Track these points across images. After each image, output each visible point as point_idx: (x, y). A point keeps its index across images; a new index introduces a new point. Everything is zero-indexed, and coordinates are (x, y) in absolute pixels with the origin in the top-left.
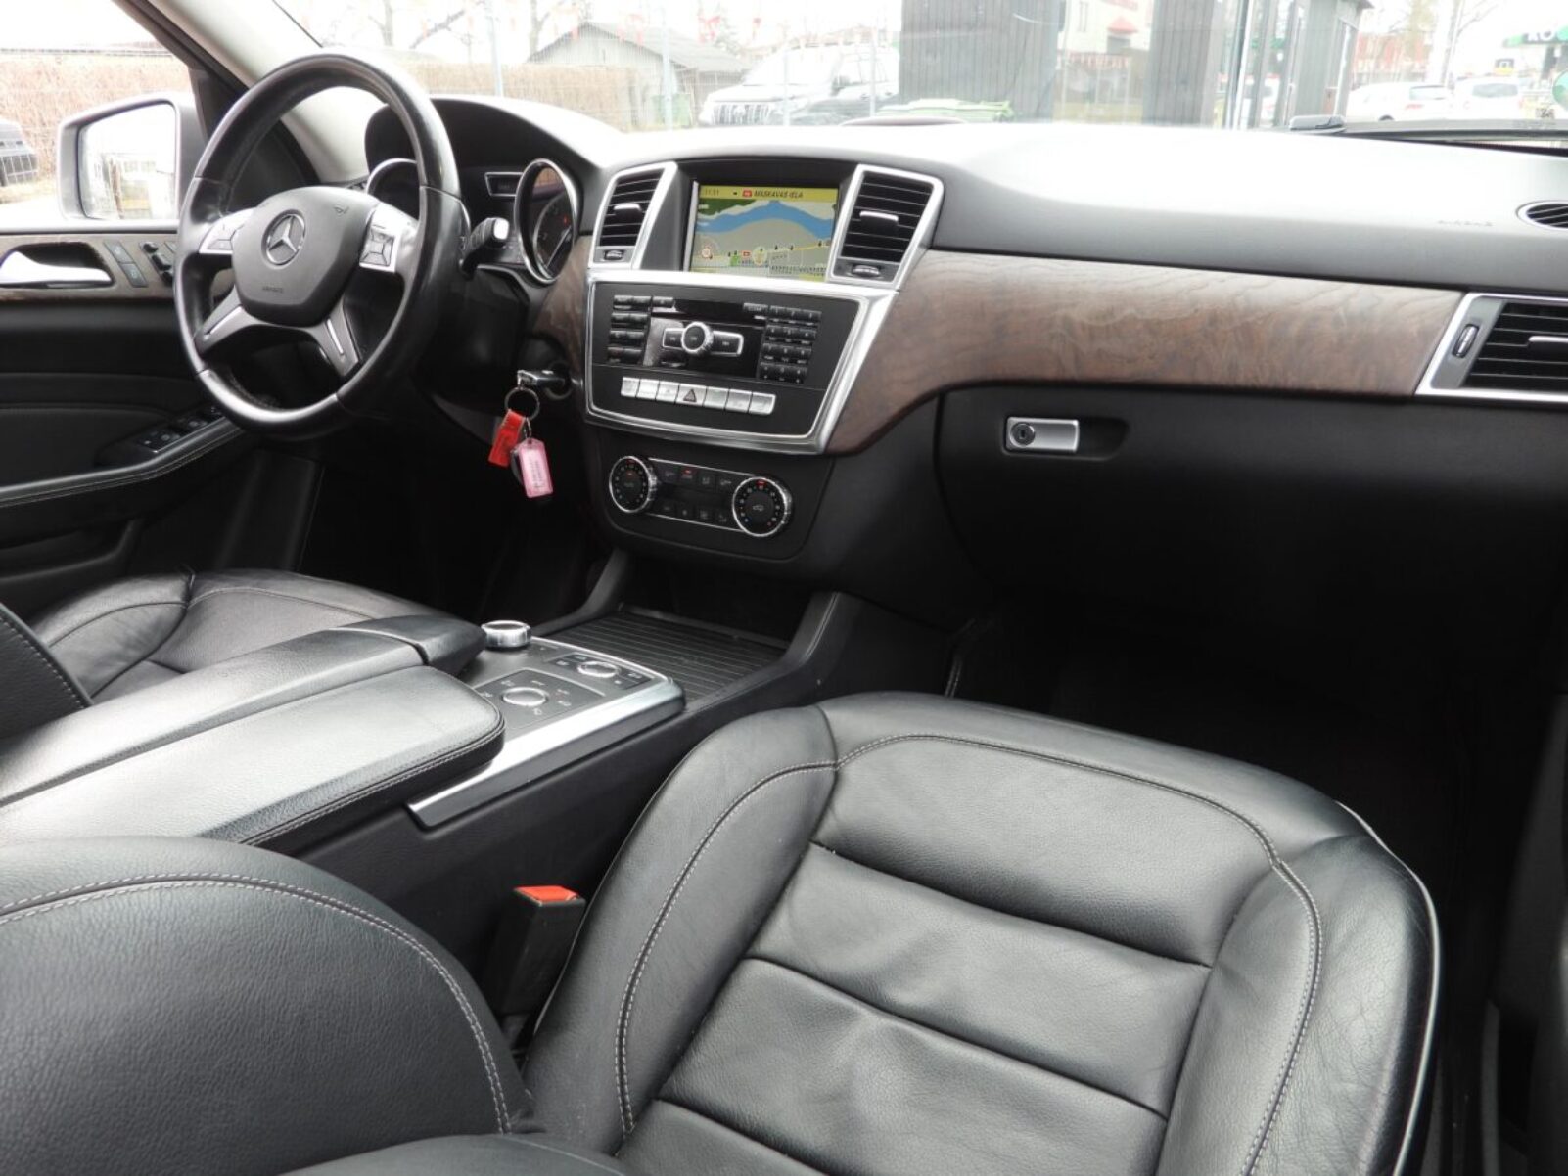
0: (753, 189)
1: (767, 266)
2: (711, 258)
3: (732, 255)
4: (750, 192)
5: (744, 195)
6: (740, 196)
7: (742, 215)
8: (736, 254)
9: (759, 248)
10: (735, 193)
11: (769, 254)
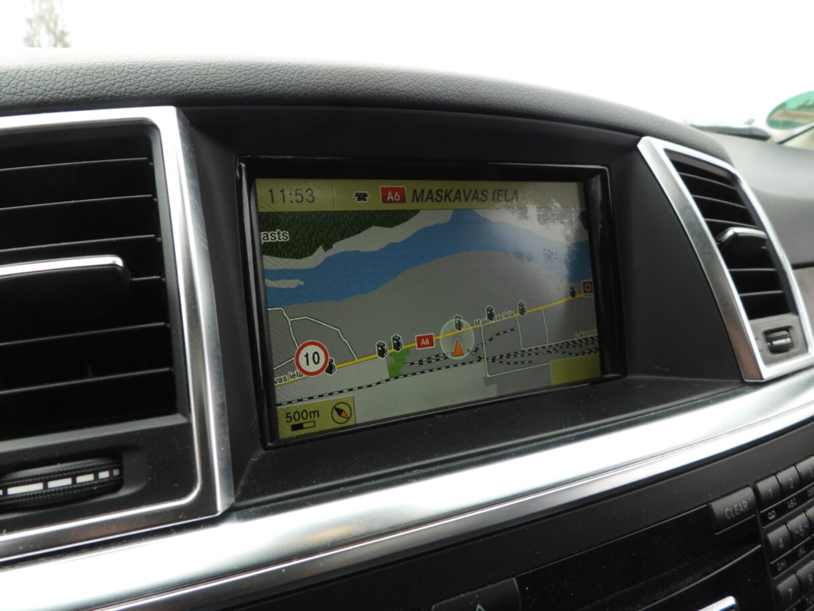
0: (408, 186)
1: (480, 359)
2: (330, 369)
3: (390, 351)
4: (402, 191)
5: (385, 200)
6: (374, 203)
7: (391, 247)
8: (397, 346)
9: (453, 321)
10: (361, 197)
11: (477, 331)
